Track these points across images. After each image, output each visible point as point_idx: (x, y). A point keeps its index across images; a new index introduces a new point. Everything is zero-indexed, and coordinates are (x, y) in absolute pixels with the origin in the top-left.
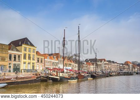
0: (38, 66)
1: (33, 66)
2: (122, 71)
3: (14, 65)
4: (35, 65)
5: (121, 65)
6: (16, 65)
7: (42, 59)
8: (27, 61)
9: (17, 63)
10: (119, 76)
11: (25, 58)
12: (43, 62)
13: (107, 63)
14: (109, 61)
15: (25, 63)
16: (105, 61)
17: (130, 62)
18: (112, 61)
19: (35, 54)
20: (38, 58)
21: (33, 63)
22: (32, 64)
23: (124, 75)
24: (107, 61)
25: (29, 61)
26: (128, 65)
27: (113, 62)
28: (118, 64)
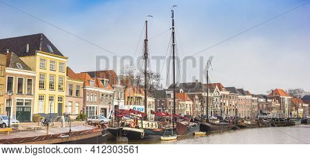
0: (70, 104)
1: (60, 106)
2: (265, 114)
3: (18, 103)
4: (65, 102)
5: (262, 100)
6: (22, 104)
7: (78, 86)
8: (47, 92)
9: (24, 98)
10: (260, 127)
11: (42, 85)
12: (81, 94)
13: (227, 93)
14: (232, 90)
15: (41, 98)
16: (221, 90)
17: (284, 90)
18: (239, 90)
19: (65, 74)
20: (71, 85)
21: (60, 99)
22: (57, 99)
23: (273, 125)
24: (227, 89)
25: (52, 93)
26: (278, 98)
27: (242, 92)
28: (253, 96)
